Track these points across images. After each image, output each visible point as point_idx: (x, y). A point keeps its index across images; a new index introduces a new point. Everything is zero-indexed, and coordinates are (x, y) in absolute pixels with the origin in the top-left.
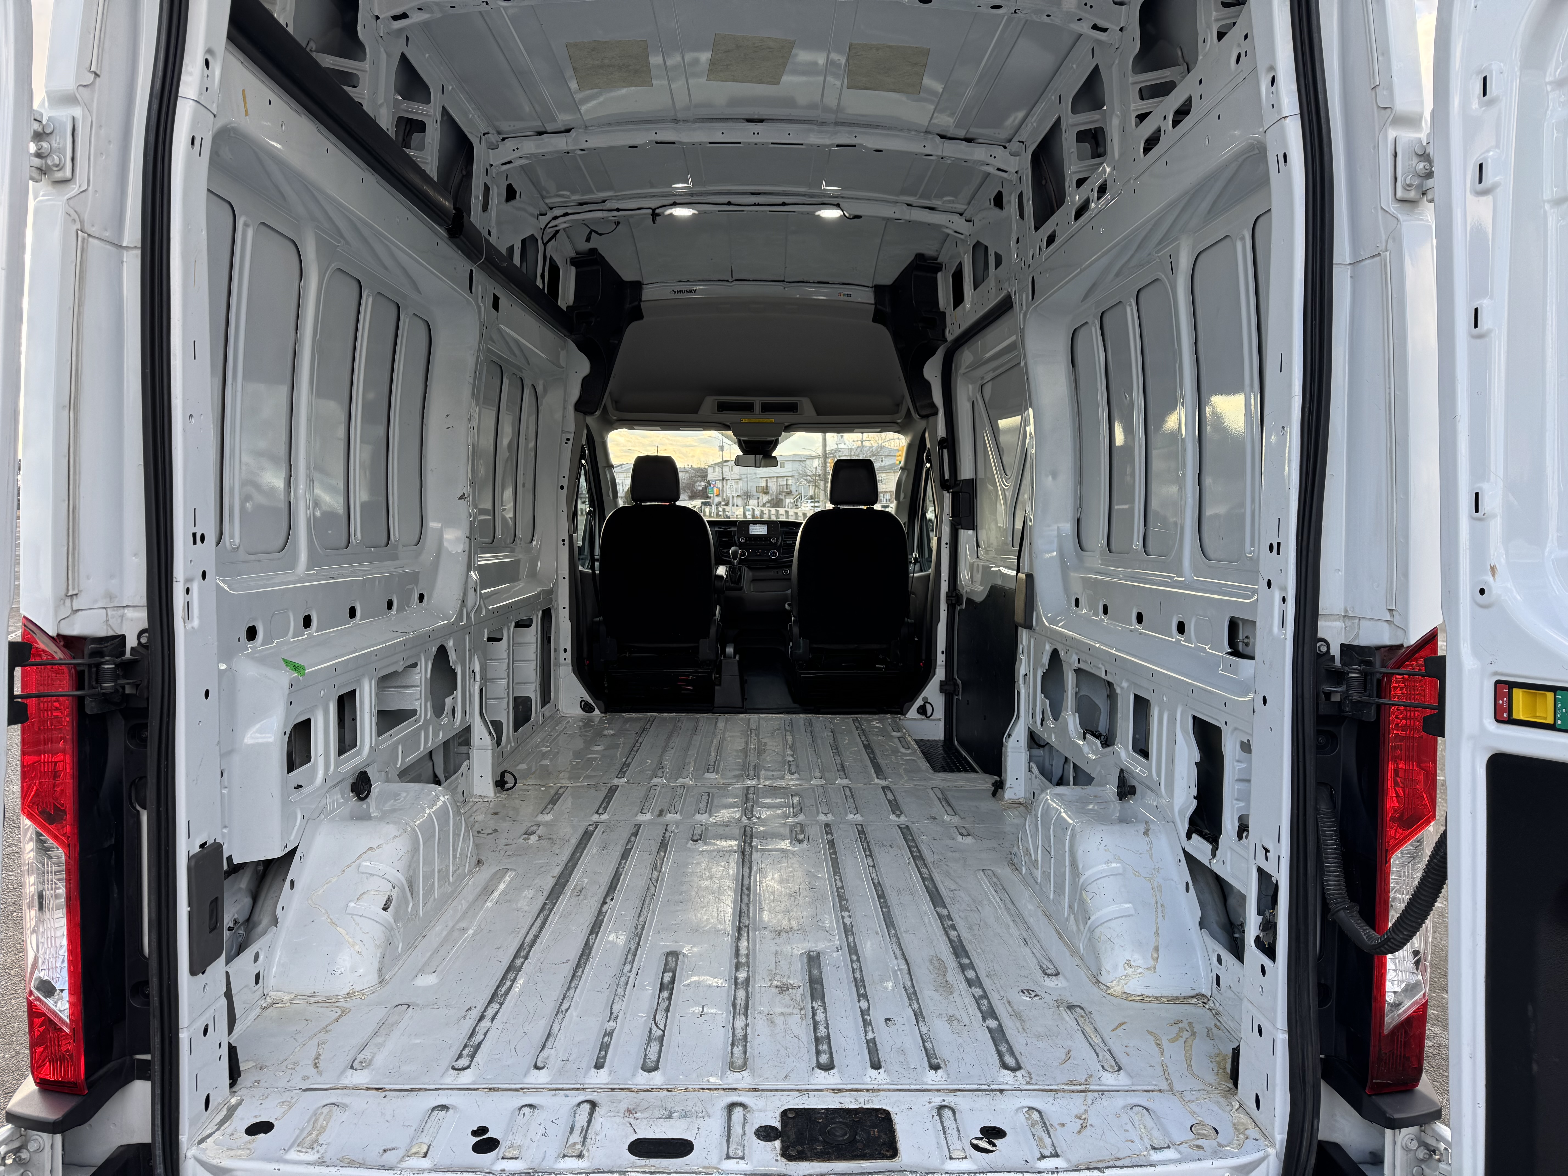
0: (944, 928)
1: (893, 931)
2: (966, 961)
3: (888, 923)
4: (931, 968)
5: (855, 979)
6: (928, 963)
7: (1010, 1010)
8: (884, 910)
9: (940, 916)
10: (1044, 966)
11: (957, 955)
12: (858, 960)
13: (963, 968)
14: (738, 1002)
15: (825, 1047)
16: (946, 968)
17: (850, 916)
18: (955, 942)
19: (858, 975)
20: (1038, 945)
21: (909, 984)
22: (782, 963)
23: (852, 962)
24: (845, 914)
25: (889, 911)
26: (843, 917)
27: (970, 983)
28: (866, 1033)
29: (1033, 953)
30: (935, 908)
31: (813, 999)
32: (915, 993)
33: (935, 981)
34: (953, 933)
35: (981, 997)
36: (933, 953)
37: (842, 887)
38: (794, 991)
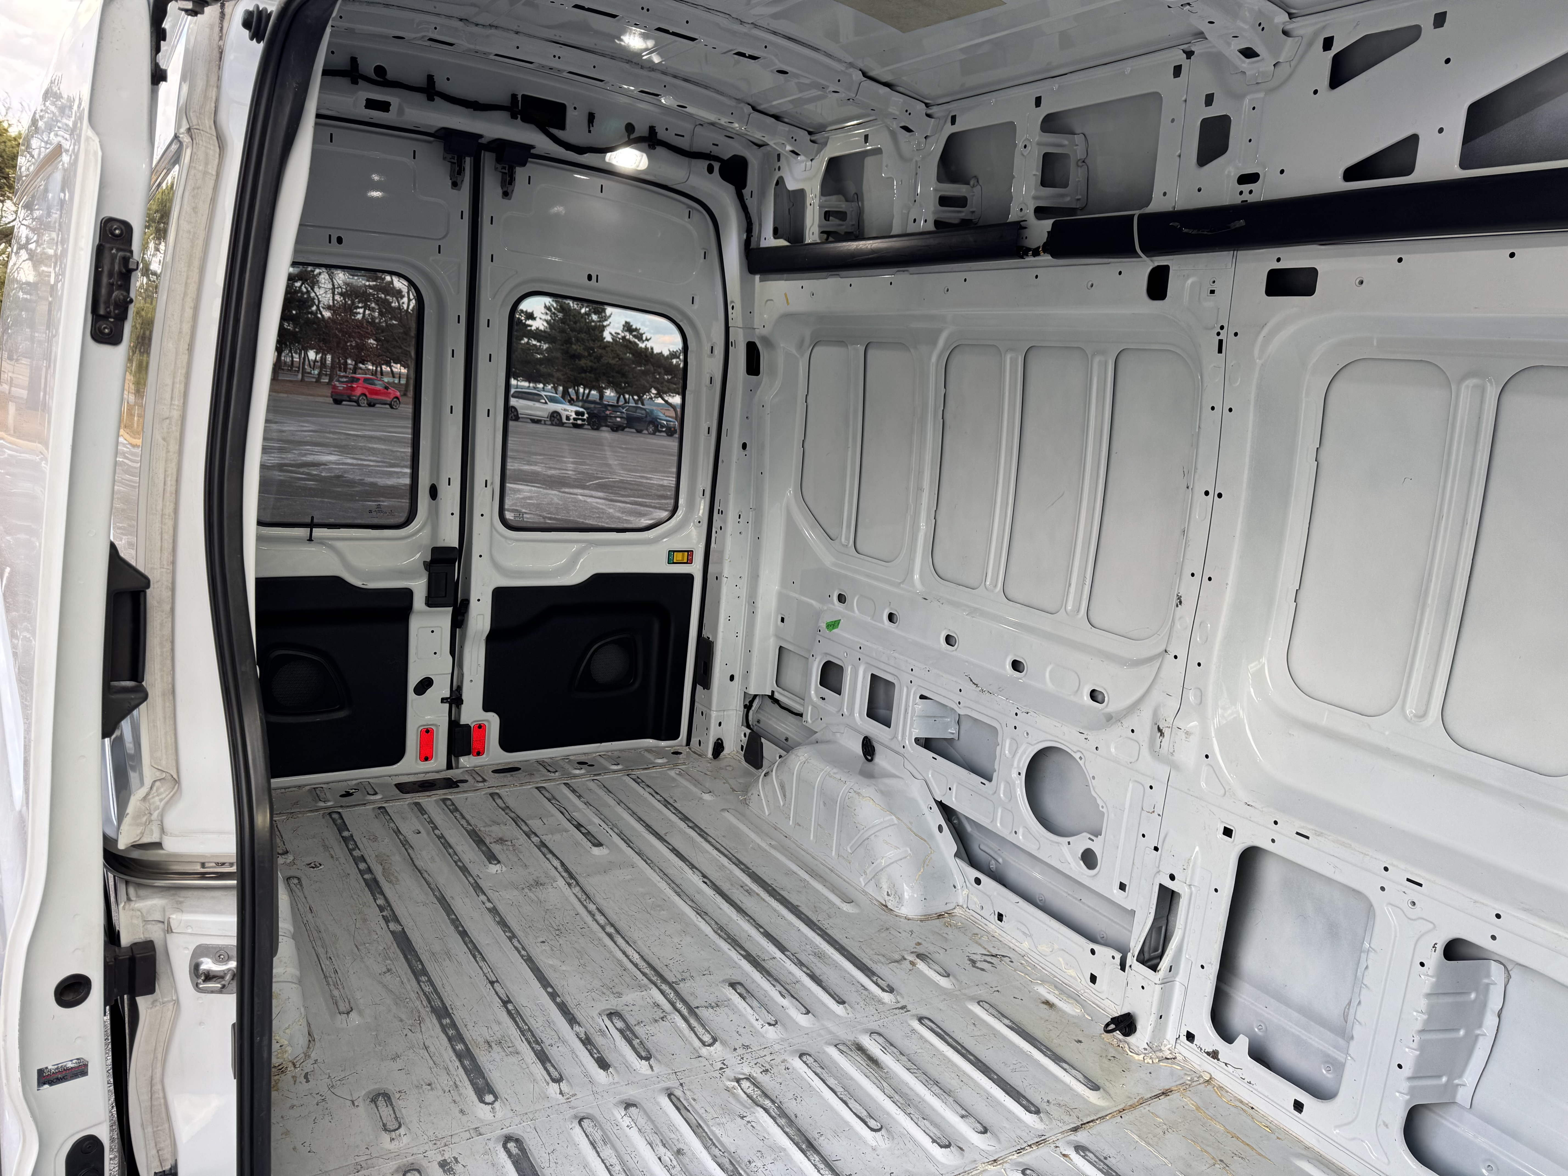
0: (390, 905)
1: (437, 893)
2: (367, 876)
3: (444, 902)
4: (396, 874)
5: (451, 847)
6: (400, 878)
7: (332, 852)
8: (453, 917)
9: (397, 920)
10: (298, 886)
11: (375, 880)
12: (456, 862)
13: (369, 870)
14: (522, 823)
15: (451, 808)
16: (384, 875)
17: (484, 904)
18: (378, 893)
19: (450, 851)
20: (299, 905)
21: (410, 851)
22: (516, 859)
23: (460, 860)
24: (489, 905)
25: (448, 915)
26: (489, 900)
27: (363, 859)
28: (429, 817)
29: (306, 898)
30: (403, 929)
31: (474, 830)
32: (404, 845)
33: (391, 864)
34: (381, 902)
35: (354, 849)
36: (397, 887)
37: (510, 939)
38: (492, 840)
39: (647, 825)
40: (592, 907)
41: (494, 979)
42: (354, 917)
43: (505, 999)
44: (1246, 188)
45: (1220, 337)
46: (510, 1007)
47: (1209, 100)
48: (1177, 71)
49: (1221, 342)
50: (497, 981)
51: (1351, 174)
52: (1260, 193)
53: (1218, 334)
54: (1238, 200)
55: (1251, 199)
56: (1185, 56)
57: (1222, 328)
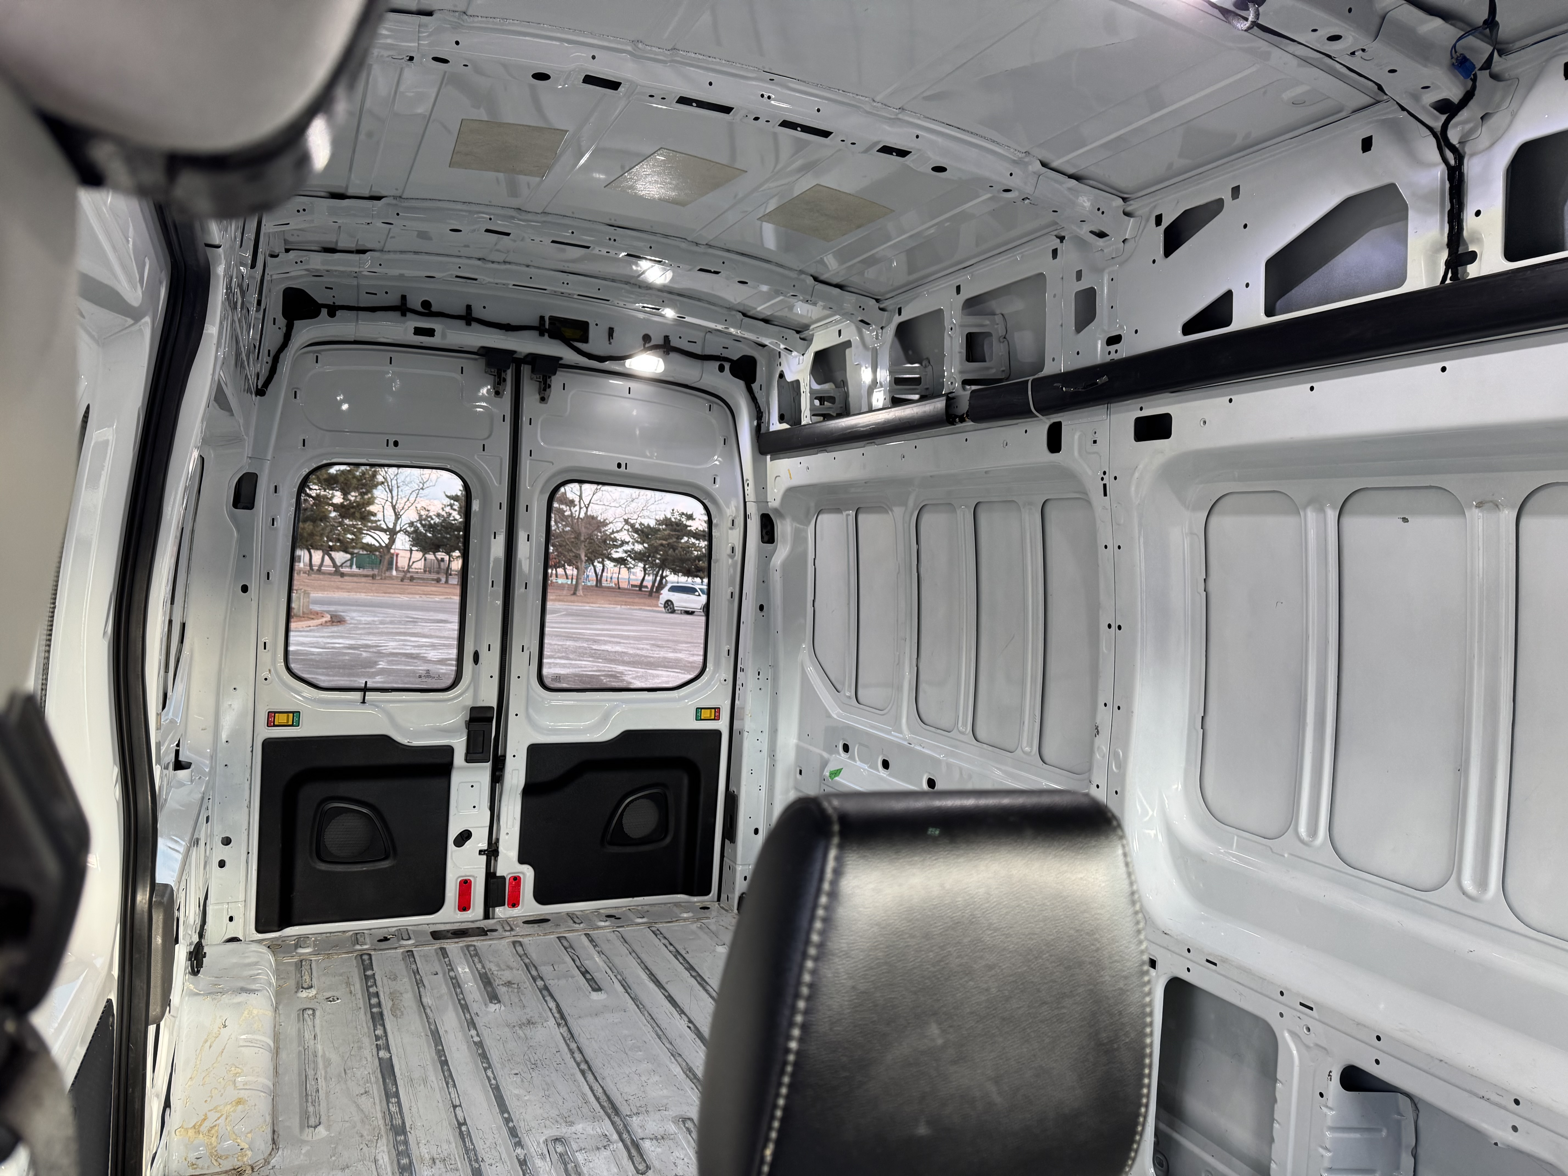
0: (386, 1036)
1: (433, 1027)
2: (375, 1010)
3: (436, 1035)
4: (403, 1009)
5: (460, 987)
6: (405, 1012)
7: (352, 988)
8: (440, 1048)
9: (388, 1048)
10: (311, 1017)
11: (381, 1014)
12: (459, 1000)
13: (379, 1005)
14: (533, 969)
15: (472, 953)
16: (391, 1010)
17: (472, 1037)
18: (380, 1025)
19: (458, 990)
20: (306, 1033)
21: (421, 989)
22: (517, 1000)
23: (464, 999)
24: (476, 1039)
25: (436, 1046)
26: (478, 1035)
27: (377, 995)
28: (449, 960)
29: (314, 1027)
30: (391, 1056)
31: (486, 973)
32: (417, 984)
33: (401, 1000)
34: (379, 1032)
35: (372, 986)
36: (399, 1020)
37: (485, 1069)
38: (501, 983)
39: (651, 974)
40: (573, 1046)
41: (458, 1104)
42: (352, 1045)
43: (461, 1120)
44: (1113, 348)
45: (1104, 482)
46: (464, 1128)
47: (1079, 275)
48: (1055, 253)
49: (1105, 485)
50: (460, 1106)
51: (1189, 328)
52: (1124, 351)
53: (1102, 479)
54: (1108, 359)
55: (1116, 357)
56: (1059, 240)
57: (1105, 473)
